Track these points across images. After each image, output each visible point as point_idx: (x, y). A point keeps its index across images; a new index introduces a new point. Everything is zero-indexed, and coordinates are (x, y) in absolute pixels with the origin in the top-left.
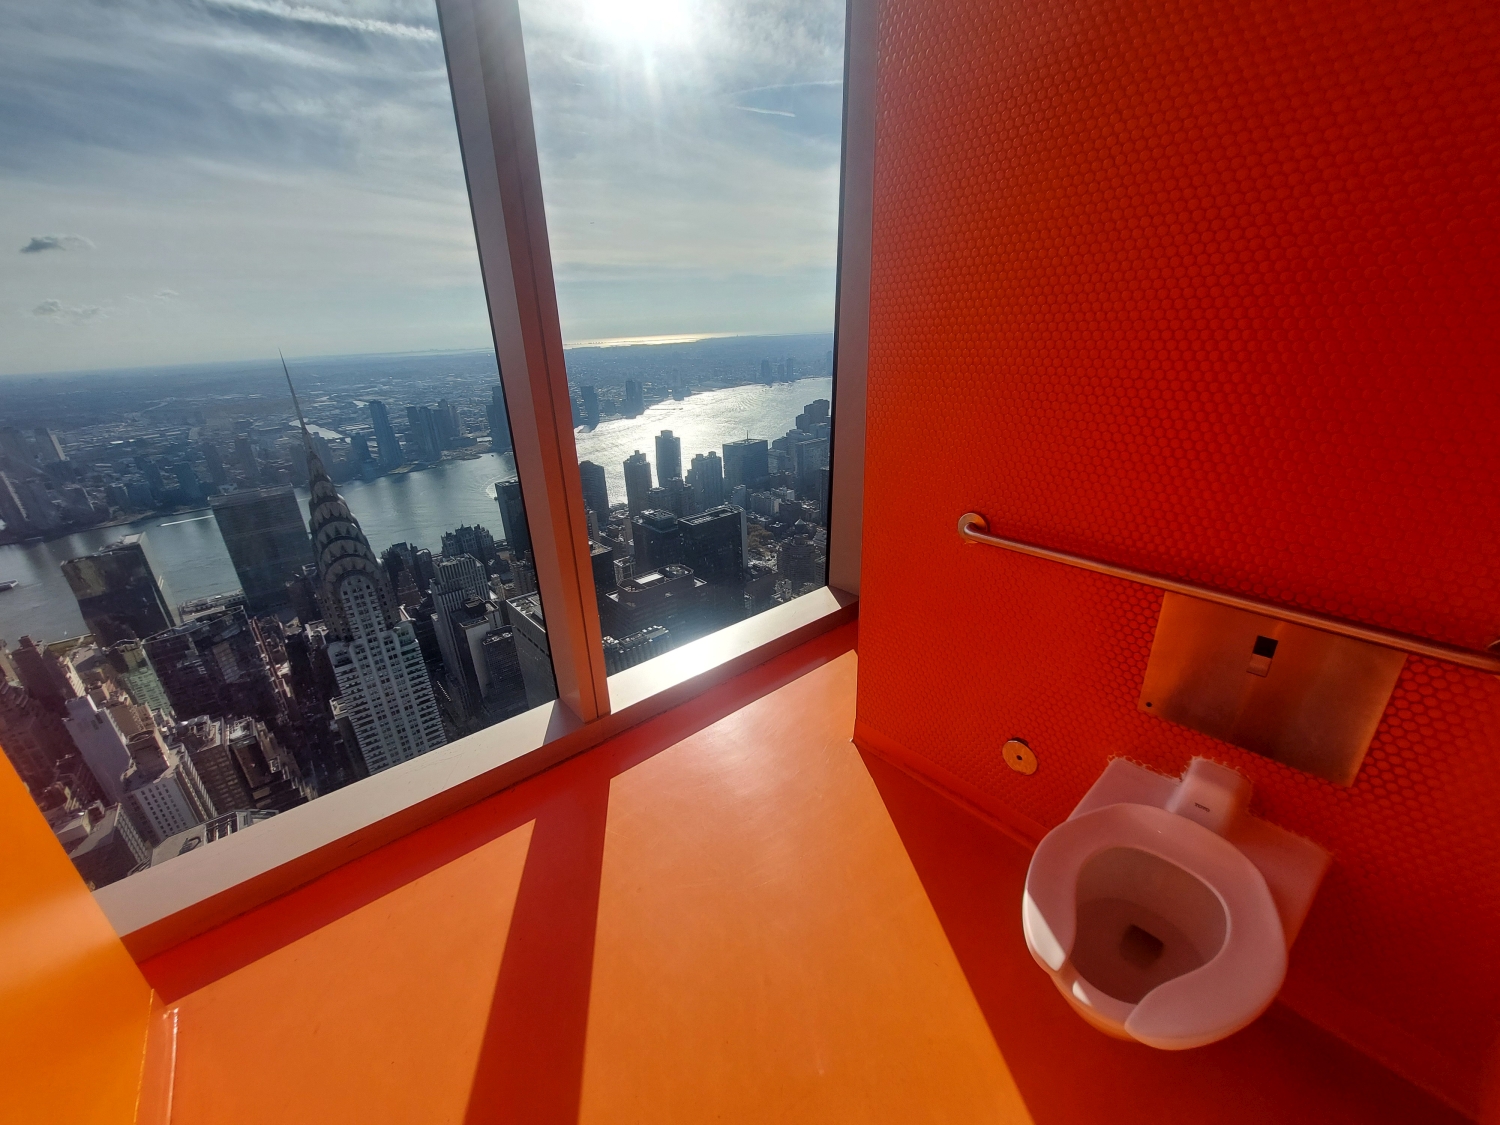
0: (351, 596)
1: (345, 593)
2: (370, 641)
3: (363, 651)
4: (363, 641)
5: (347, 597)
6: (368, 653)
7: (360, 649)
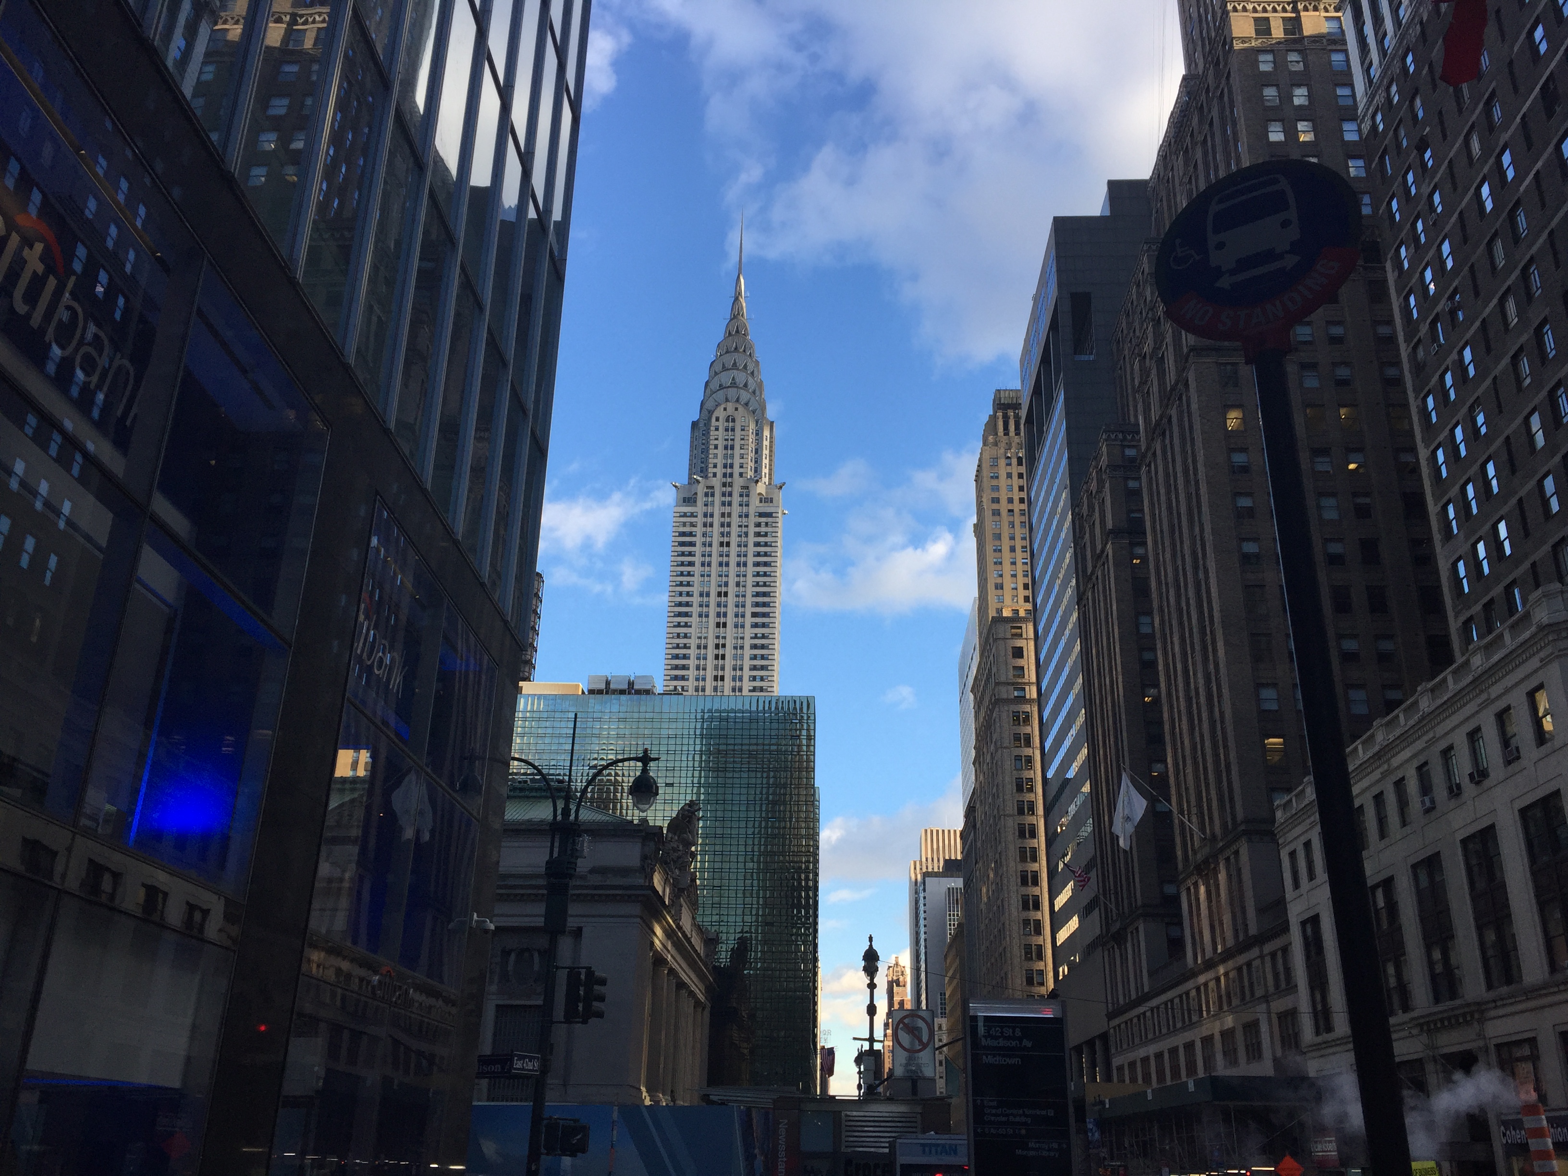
0: (722, 424)
1: (717, 419)
2: (724, 485)
3: (713, 495)
4: (716, 482)
5: (717, 424)
6: (718, 499)
7: (710, 492)
